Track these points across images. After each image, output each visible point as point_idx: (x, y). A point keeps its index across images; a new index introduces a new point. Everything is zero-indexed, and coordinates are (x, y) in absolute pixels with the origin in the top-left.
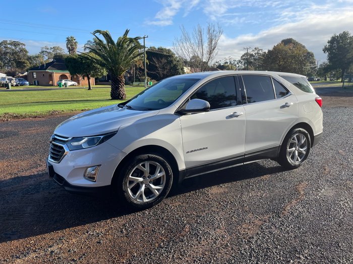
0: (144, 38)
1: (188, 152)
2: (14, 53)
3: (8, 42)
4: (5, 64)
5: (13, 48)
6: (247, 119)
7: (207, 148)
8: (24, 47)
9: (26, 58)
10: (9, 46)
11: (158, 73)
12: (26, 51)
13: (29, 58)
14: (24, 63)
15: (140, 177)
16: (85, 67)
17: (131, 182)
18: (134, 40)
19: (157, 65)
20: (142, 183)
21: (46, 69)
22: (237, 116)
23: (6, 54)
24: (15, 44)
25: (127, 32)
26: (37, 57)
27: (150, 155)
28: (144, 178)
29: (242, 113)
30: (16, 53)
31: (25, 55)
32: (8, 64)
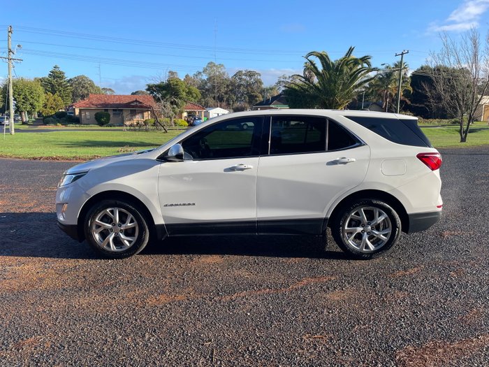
0: (402, 54)
1: (166, 205)
2: (249, 85)
3: (244, 72)
4: (237, 98)
5: (248, 79)
6: (258, 175)
7: (194, 204)
8: (259, 77)
9: (259, 90)
10: (243, 77)
11: (427, 106)
12: (261, 83)
13: (263, 91)
14: (256, 96)
15: (109, 224)
16: (308, 100)
17: (98, 226)
18: (360, 62)
19: (429, 94)
20: (111, 229)
21: (270, 104)
22: (242, 170)
23: (239, 86)
24: (251, 74)
25: (351, 50)
26: (271, 89)
27: (118, 202)
28: (114, 225)
29: (252, 167)
30: (250, 85)
31: (258, 87)
32: (241, 98)
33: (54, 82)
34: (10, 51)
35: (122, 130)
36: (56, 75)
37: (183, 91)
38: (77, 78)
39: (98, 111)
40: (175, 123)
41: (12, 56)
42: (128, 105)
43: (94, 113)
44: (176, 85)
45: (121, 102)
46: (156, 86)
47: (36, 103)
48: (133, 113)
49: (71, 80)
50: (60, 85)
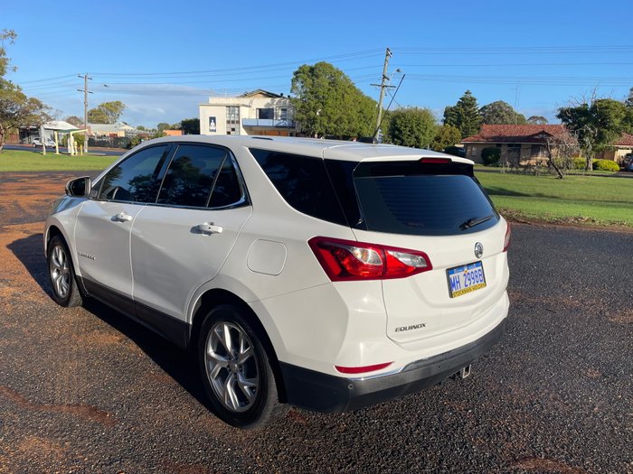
1: (79, 254)
7: (93, 259)
29: (130, 219)
33: (462, 110)
34: (384, 77)
35: (498, 172)
36: (467, 102)
37: (616, 117)
38: (493, 105)
39: (487, 147)
40: (595, 166)
41: (386, 82)
42: (530, 138)
43: (481, 148)
44: (607, 108)
45: (522, 135)
46: (572, 111)
47: (421, 136)
48: (535, 150)
49: (485, 107)
50: (468, 114)
